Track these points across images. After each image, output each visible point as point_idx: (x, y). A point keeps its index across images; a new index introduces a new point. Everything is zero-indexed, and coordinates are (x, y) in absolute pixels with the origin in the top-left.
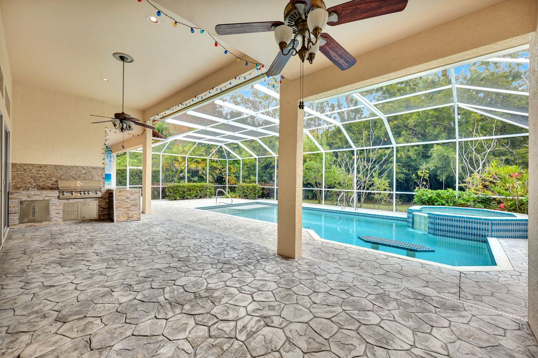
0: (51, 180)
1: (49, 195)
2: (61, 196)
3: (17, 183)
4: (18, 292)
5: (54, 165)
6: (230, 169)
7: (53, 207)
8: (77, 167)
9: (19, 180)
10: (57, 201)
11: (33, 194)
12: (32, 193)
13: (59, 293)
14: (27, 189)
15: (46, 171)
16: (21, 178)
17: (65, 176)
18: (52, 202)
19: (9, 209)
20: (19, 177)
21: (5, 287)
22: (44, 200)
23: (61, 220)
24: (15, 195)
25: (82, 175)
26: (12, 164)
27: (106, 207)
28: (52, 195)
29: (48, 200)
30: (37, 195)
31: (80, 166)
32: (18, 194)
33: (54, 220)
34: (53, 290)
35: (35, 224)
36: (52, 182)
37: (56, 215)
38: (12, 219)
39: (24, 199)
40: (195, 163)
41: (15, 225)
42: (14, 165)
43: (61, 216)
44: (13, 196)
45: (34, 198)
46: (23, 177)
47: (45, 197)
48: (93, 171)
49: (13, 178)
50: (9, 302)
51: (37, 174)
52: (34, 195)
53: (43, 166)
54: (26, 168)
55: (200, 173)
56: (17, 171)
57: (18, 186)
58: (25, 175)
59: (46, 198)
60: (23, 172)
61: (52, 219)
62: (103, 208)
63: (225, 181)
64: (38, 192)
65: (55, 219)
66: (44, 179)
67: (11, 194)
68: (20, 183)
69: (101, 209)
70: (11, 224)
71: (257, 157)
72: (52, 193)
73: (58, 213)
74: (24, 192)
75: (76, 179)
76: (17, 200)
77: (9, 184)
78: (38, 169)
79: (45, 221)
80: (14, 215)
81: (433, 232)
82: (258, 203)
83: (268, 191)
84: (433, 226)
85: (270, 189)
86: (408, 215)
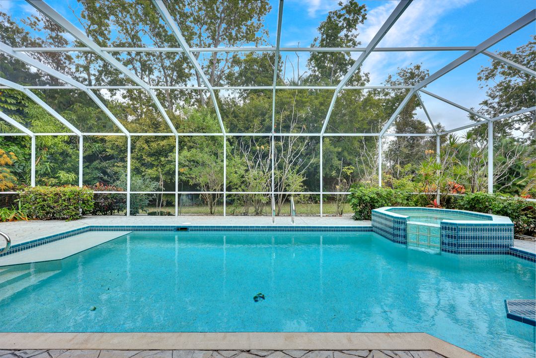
81: (454, 249)
82: (91, 229)
83: (109, 200)
84: (453, 241)
85: (113, 196)
86: (396, 225)
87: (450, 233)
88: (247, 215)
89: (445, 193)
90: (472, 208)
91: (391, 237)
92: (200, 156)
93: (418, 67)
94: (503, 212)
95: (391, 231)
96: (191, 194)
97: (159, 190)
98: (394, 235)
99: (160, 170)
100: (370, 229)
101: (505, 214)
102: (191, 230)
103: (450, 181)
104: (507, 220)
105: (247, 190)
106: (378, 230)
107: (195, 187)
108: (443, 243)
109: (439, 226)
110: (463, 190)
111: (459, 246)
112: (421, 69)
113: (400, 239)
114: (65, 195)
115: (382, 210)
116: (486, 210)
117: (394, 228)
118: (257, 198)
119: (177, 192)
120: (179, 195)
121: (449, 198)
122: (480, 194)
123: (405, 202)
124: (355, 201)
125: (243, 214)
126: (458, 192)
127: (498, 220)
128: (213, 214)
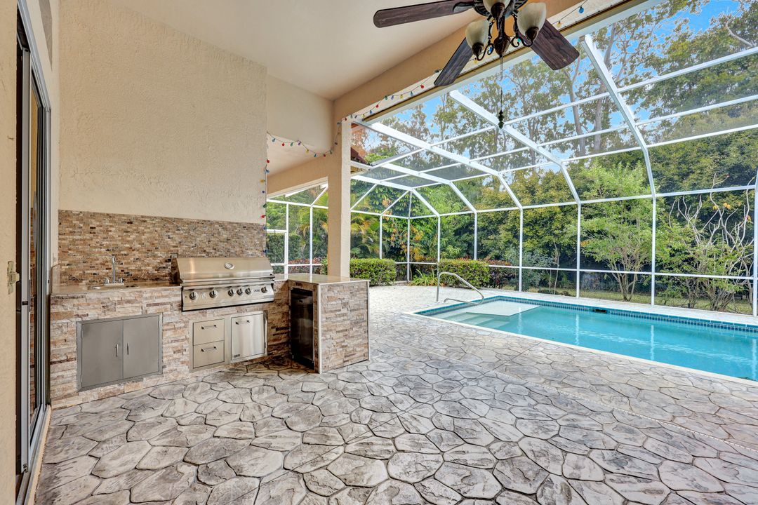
0: (155, 257)
1: (158, 301)
2: (187, 301)
3: (74, 267)
5: (162, 219)
6: (413, 234)
7: (169, 334)
8: (211, 223)
9: (79, 257)
10: (175, 316)
11: (116, 299)
12: (115, 295)
14: (98, 281)
15: (143, 233)
16: (83, 252)
17: (184, 247)
18: (167, 320)
19: (52, 348)
20: (77, 251)
22: (145, 315)
23: (185, 368)
24: (69, 306)
25: (222, 245)
26: (60, 212)
27: (283, 325)
28: (166, 300)
29: (156, 315)
30: (129, 302)
31: (217, 223)
32: (75, 301)
33: (171, 371)
35: (122, 387)
36: (156, 262)
37: (176, 356)
38: (61, 380)
39: (93, 314)
40: (356, 224)
41: (69, 395)
42: (64, 216)
43: (186, 357)
44: (61, 309)
45: (120, 312)
46: (87, 249)
47: (149, 305)
48: (244, 233)
49: (63, 252)
51: (124, 241)
52: (119, 303)
53: (136, 219)
54: (94, 223)
55: (364, 240)
56: (72, 233)
57: (77, 274)
58: (93, 243)
59: (152, 310)
60: (88, 236)
61: (164, 367)
62: (277, 329)
63: (404, 255)
64: (129, 293)
65: (173, 366)
66: (137, 255)
67: (56, 303)
68: (81, 265)
69: (274, 331)
70: (58, 393)
71: (521, 208)
72: (165, 293)
73: (179, 351)
74: (92, 295)
75: (208, 254)
76: (74, 320)
77: (51, 269)
78: (125, 226)
79: (147, 375)
80: (65, 365)
82: (501, 299)
83: (500, 274)
85: (505, 271)
88: (693, 308)
92: (609, 225)
96: (598, 273)
97: (552, 266)
99: (536, 242)
102: (612, 313)
105: (696, 272)
107: (603, 264)
114: (472, 267)
118: (714, 284)
119: (578, 270)
120: (582, 273)
125: (687, 306)
128: (628, 301)
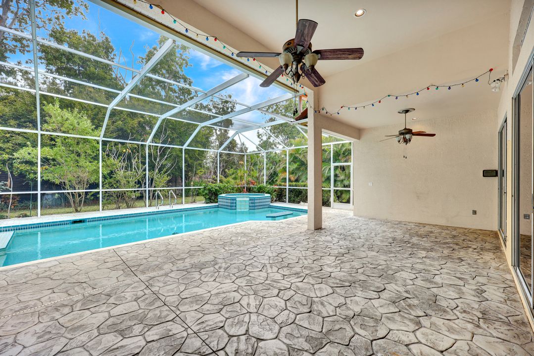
4: (488, 288)
13: (455, 271)
21: (502, 300)
34: (458, 275)
50: (494, 283)
81: (253, 208)
84: (253, 205)
86: (232, 201)
87: (252, 201)
89: (248, 186)
90: (259, 192)
91: (230, 208)
93: (230, 97)
94: (268, 193)
95: (230, 204)
98: (231, 206)
100: (218, 207)
101: (269, 193)
103: (250, 179)
104: (269, 195)
106: (222, 206)
108: (250, 206)
109: (248, 199)
110: (256, 184)
111: (255, 206)
112: (232, 98)
113: (233, 208)
115: (223, 195)
116: (263, 192)
117: (231, 203)
121: (250, 188)
122: (261, 185)
123: (232, 191)
124: (207, 192)
126: (254, 185)
127: (267, 195)
128: (80, 212)
